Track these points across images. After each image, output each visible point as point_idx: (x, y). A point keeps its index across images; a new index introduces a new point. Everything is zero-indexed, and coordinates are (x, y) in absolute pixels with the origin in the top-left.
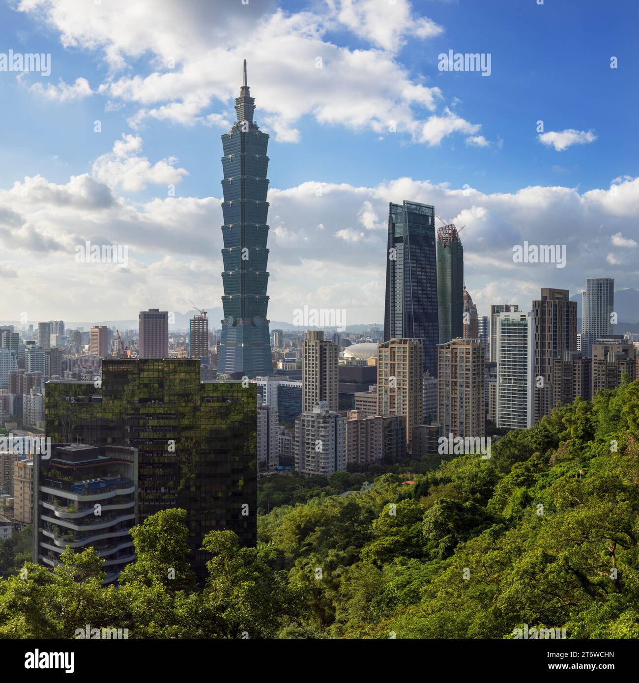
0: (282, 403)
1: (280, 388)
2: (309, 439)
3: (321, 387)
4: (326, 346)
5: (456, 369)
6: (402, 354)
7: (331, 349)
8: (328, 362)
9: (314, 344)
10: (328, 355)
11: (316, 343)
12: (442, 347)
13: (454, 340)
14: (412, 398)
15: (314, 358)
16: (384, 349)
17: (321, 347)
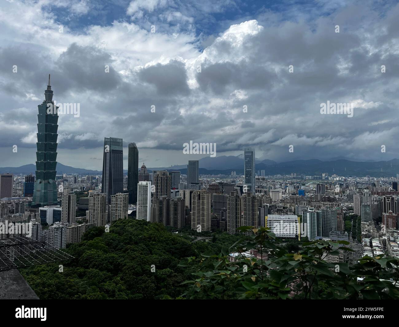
0: (55, 217)
1: (54, 211)
2: (51, 237)
3: (68, 211)
4: (71, 195)
5: (117, 205)
6: (98, 199)
7: (73, 197)
8: (71, 201)
9: (66, 195)
10: (71, 199)
11: (67, 194)
12: (113, 197)
13: (117, 194)
14: (101, 216)
15: (66, 200)
16: (91, 197)
17: (69, 196)
